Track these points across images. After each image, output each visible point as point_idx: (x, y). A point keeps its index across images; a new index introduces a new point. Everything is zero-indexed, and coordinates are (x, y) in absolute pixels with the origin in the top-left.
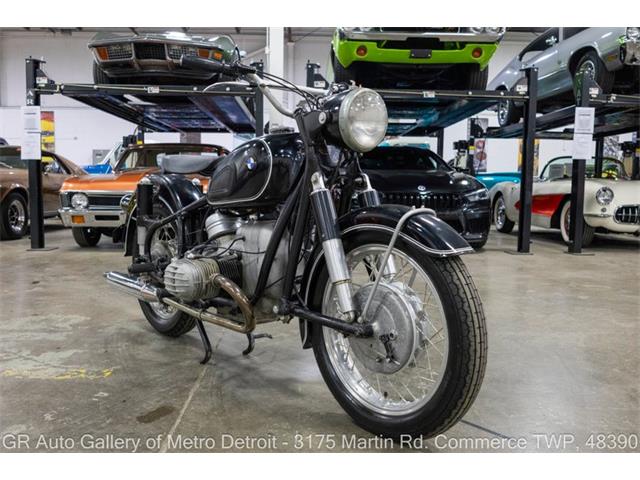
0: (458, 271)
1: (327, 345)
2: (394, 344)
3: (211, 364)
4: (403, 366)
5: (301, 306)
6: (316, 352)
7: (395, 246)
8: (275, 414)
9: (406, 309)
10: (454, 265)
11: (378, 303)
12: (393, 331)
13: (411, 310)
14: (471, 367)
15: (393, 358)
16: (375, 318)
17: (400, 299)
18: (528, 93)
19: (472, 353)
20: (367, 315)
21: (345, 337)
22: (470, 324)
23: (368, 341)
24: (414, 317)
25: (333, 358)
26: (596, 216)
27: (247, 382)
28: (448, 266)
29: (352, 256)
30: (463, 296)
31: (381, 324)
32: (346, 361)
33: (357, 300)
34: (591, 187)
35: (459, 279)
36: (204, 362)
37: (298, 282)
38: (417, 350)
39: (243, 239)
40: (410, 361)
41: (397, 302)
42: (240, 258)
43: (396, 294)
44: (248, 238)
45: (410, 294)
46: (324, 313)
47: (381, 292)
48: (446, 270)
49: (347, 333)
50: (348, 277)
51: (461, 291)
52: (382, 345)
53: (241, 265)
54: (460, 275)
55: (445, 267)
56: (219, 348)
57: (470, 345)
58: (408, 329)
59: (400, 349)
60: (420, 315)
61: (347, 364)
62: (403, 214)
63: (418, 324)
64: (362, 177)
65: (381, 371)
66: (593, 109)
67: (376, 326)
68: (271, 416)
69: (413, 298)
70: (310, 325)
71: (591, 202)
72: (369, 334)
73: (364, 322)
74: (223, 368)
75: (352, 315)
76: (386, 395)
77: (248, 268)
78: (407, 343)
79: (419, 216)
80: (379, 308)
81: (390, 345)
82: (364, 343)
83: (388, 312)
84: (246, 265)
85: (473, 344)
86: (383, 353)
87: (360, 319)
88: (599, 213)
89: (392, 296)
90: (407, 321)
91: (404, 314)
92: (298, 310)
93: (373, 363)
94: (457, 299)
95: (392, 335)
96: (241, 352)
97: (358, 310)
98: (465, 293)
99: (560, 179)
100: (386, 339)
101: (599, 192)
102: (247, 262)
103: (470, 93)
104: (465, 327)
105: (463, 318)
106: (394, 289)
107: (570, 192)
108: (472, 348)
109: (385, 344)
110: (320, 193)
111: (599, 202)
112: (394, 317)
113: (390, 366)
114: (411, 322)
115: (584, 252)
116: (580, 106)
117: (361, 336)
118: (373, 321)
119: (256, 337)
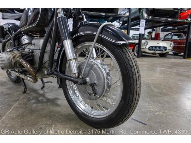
0: (128, 52)
1: (68, 87)
2: (96, 88)
3: (27, 93)
4: (100, 97)
5: (57, 71)
6: (64, 90)
7: (97, 42)
8: (46, 116)
9: (102, 72)
10: (127, 49)
11: (89, 69)
12: (96, 82)
13: (104, 72)
14: (134, 99)
15: (96, 94)
16: (87, 76)
17: (99, 67)
18: (129, 15)
19: (135, 93)
20: (84, 75)
21: (74, 84)
22: (135, 78)
23: (85, 86)
24: (105, 75)
25: (71, 92)
26: (144, 49)
27: (39, 101)
28: (124, 49)
29: (77, 49)
30: (131, 64)
31: (90, 78)
32: (76, 93)
33: (79, 68)
34: (143, 41)
35: (129, 56)
36: (24, 92)
37: (55, 62)
38: (106, 90)
39: (34, 44)
40: (103, 95)
41: (98, 69)
42: (33, 52)
43: (97, 65)
44: (35, 44)
45: (103, 65)
46: (66, 74)
47: (90, 64)
48: (123, 51)
49: (75, 83)
50: (75, 57)
51: (131, 62)
52: (91, 88)
53: (33, 55)
54: (129, 54)
55: (122, 50)
56: (33, 86)
57: (134, 89)
58: (103, 81)
59: (99, 90)
60: (108, 74)
61: (76, 94)
62: (101, 25)
63: (107, 79)
64: (82, 15)
65: (90, 99)
66: (145, 20)
67: (88, 79)
68: (44, 117)
69: (105, 67)
70: (61, 79)
71: (143, 45)
72: (85, 83)
73: (83, 78)
74: (31, 95)
75: (77, 75)
76: (92, 108)
77: (36, 56)
78: (102, 87)
79: (109, 26)
80: (89, 71)
81: (94, 88)
82: (82, 87)
83: (93, 73)
84: (35, 55)
85: (136, 88)
86: (91, 91)
87: (80, 76)
88: (145, 48)
89: (95, 66)
90: (102, 77)
91: (101, 74)
92: (55, 73)
93: (87, 95)
94: (129, 66)
95: (95, 83)
96: (40, 88)
97: (80, 73)
98: (132, 63)
99: (135, 40)
100: (93, 85)
101: (145, 43)
102: (35, 54)
103: (114, 14)
104: (132, 80)
105: (131, 75)
106: (96, 63)
107: (138, 43)
108: (135, 90)
109: (92, 88)
110: (61, 17)
111: (145, 45)
112: (96, 75)
113: (94, 97)
114: (104, 77)
115: (141, 58)
116: (142, 19)
117: (81, 84)
118: (87, 77)
119: (45, 83)
